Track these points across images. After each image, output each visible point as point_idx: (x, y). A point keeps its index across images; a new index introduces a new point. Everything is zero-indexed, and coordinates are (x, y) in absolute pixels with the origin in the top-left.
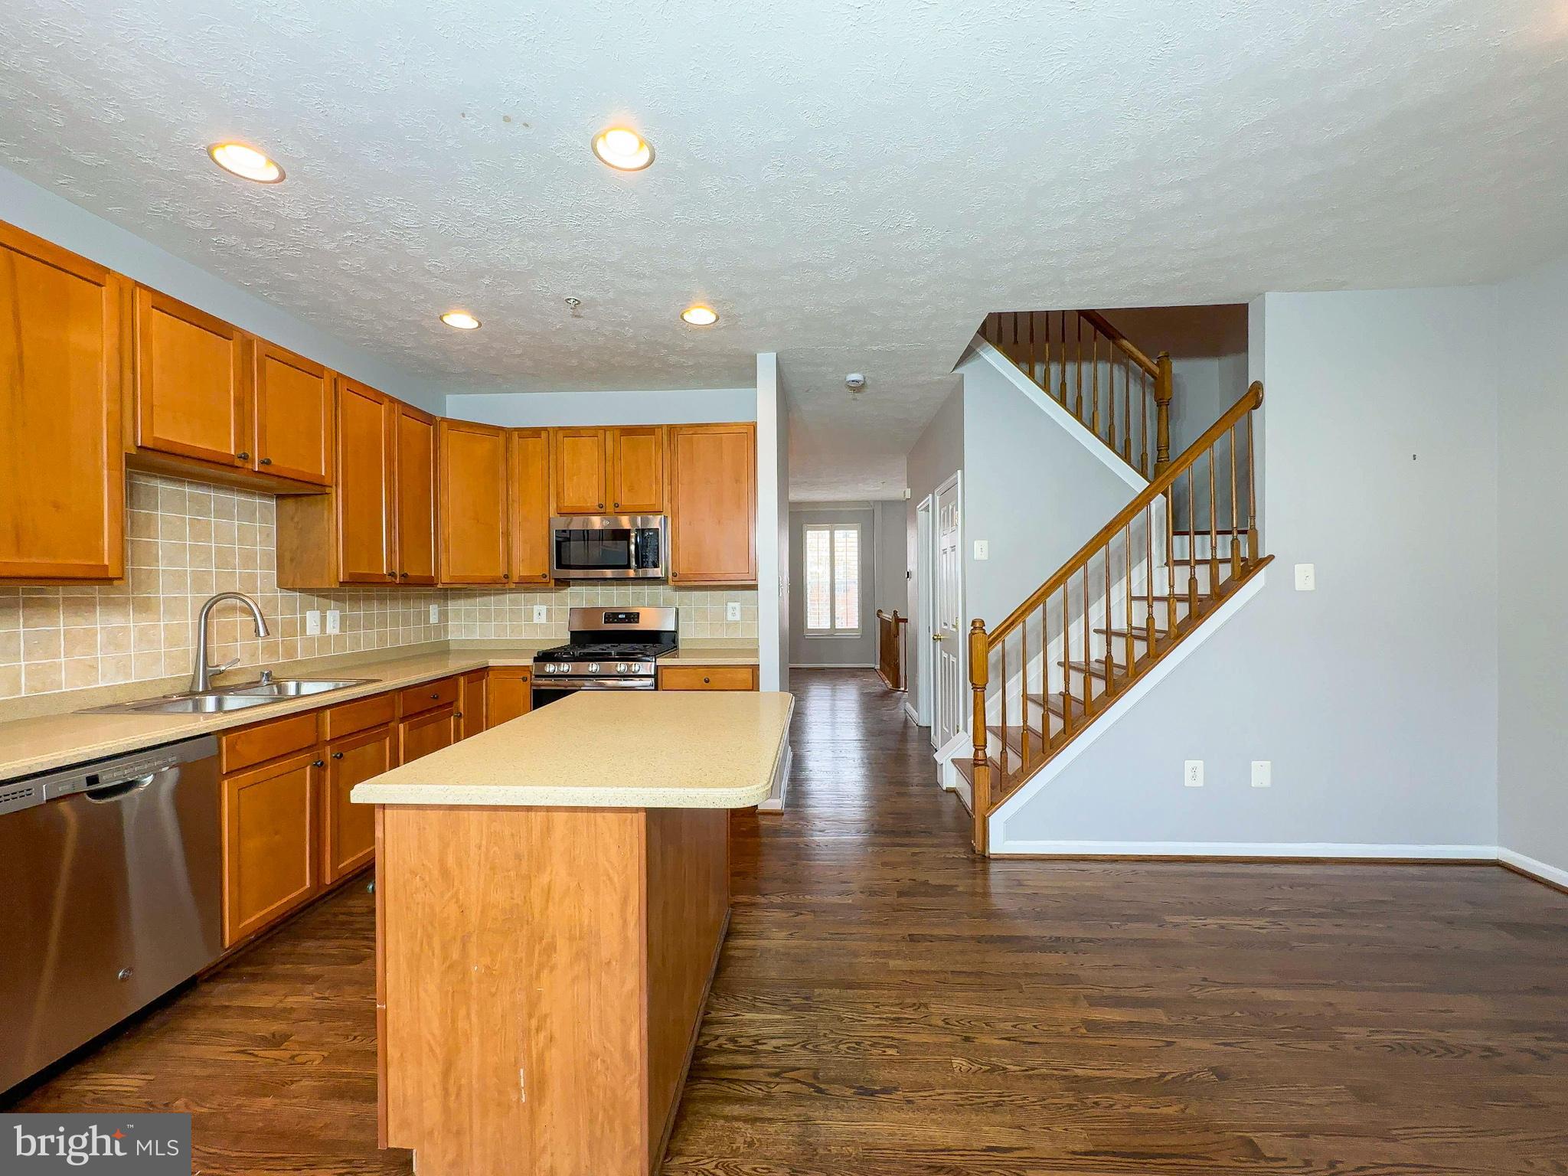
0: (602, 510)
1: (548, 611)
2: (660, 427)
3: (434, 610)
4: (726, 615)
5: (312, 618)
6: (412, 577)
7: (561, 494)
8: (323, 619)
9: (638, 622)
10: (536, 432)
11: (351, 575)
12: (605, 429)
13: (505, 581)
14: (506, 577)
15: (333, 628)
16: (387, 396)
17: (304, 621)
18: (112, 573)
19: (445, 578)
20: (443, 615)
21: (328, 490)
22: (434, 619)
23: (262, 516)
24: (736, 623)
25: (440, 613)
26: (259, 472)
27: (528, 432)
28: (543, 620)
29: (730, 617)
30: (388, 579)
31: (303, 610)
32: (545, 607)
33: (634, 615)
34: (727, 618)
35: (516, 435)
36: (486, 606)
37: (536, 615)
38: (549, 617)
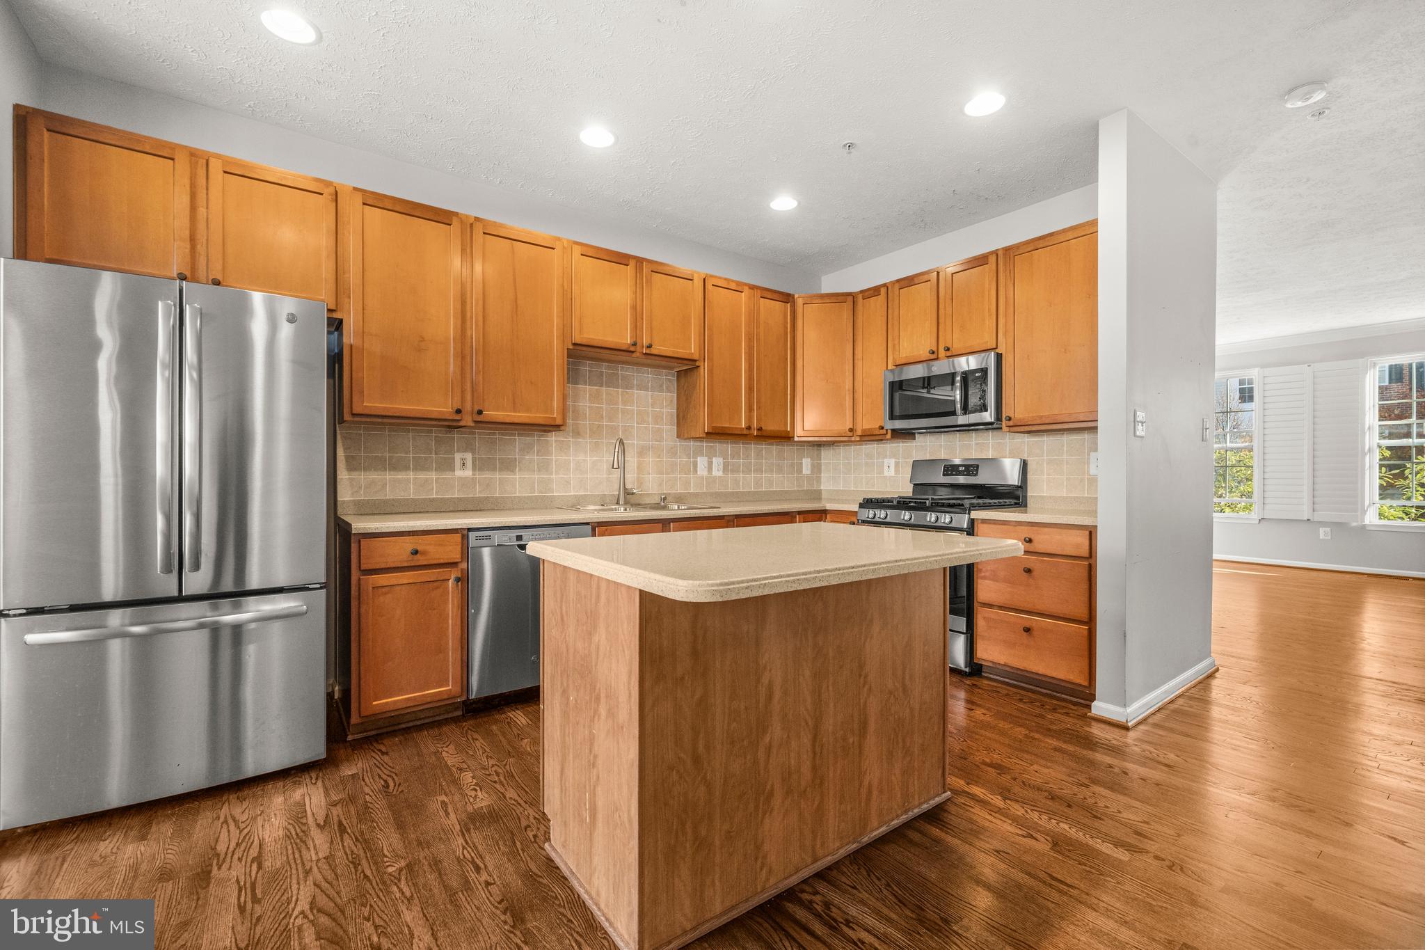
0: (933, 357)
1: (897, 464)
3: (806, 463)
4: (1088, 467)
5: (702, 462)
6: (766, 431)
7: (897, 347)
8: (710, 464)
9: (976, 475)
10: (875, 291)
11: (714, 428)
12: (937, 273)
13: (851, 434)
14: (853, 430)
15: (717, 472)
16: (746, 284)
17: (696, 464)
18: (559, 422)
19: (800, 432)
20: (817, 468)
21: (697, 364)
22: (806, 470)
23: (667, 388)
25: (812, 465)
26: (646, 354)
27: (870, 292)
28: (892, 472)
29: (1092, 470)
30: (745, 432)
31: (696, 455)
32: (894, 460)
33: (974, 467)
34: (1088, 471)
35: (861, 297)
36: (847, 459)
37: (886, 467)
38: (897, 471)
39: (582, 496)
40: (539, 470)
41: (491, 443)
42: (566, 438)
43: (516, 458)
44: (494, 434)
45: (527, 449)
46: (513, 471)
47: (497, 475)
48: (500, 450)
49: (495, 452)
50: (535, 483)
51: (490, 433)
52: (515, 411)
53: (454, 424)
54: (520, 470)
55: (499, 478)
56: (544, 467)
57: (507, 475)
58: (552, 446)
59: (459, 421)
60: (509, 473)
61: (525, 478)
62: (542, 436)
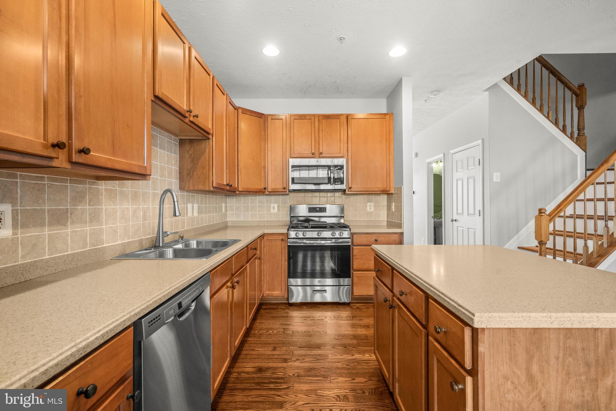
0: (313, 156)
1: (278, 207)
2: (342, 115)
3: (224, 206)
5: (190, 207)
7: (293, 147)
8: (193, 208)
9: (326, 212)
11: (217, 184)
12: (314, 115)
14: (265, 189)
15: (196, 213)
17: (187, 207)
18: (148, 172)
19: (240, 189)
20: (226, 209)
21: (210, 137)
23: (174, 151)
24: (372, 213)
26: (191, 121)
28: (276, 210)
29: (368, 209)
30: (226, 187)
32: (276, 205)
33: (324, 209)
34: (367, 210)
35: (270, 118)
36: (246, 204)
37: (272, 208)
38: (278, 210)
39: (127, 243)
40: (91, 221)
41: (39, 190)
42: (114, 187)
43: (68, 209)
44: (42, 179)
45: (78, 198)
46: (65, 225)
47: (46, 231)
48: (49, 199)
49: (44, 202)
50: (87, 235)
51: (37, 177)
52: (114, 156)
53: (45, 163)
54: (72, 223)
55: (49, 235)
56: (95, 217)
57: (58, 231)
58: (102, 195)
59: (51, 158)
60: (60, 227)
61: (77, 231)
62: (94, 184)
